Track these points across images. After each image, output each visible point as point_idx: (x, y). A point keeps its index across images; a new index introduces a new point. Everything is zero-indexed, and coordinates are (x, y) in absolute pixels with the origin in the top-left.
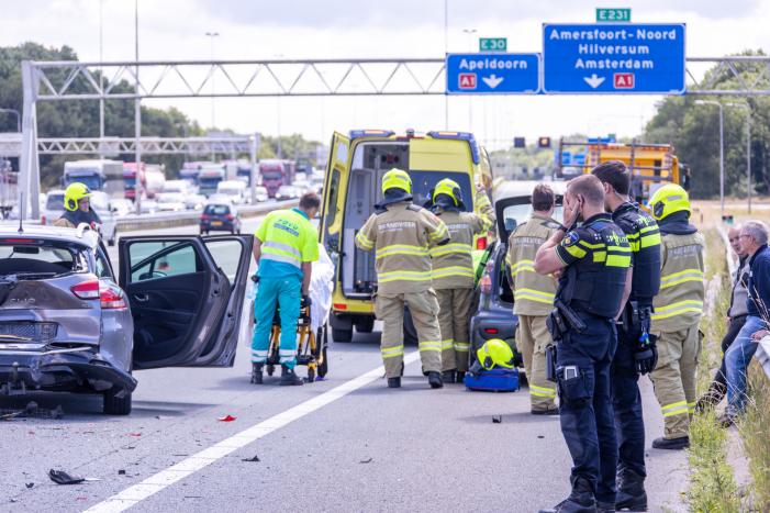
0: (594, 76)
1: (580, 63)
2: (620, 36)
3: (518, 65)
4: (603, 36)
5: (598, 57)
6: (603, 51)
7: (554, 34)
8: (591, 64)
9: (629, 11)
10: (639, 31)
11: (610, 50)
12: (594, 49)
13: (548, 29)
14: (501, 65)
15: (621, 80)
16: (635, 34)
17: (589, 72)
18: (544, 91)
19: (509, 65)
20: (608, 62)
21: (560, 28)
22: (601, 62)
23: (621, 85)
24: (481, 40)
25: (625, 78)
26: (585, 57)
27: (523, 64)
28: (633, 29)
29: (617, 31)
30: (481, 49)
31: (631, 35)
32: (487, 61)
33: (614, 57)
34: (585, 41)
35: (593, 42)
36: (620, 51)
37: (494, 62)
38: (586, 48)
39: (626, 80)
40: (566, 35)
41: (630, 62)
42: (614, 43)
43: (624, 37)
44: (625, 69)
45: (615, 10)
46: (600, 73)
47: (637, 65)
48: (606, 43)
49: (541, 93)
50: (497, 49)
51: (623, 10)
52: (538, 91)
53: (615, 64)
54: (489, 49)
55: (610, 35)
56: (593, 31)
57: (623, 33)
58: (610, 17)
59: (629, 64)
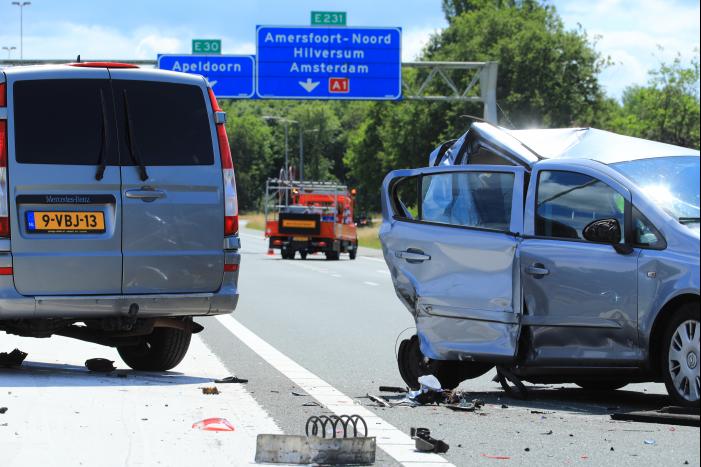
0: (309, 80)
1: (294, 67)
2: (335, 39)
3: (232, 68)
4: (318, 39)
5: (313, 61)
6: (318, 55)
7: (269, 38)
8: (306, 67)
9: (344, 14)
10: (354, 36)
11: (325, 53)
12: (311, 53)
13: (263, 32)
14: (215, 67)
15: (336, 85)
16: (351, 38)
17: (304, 77)
18: (259, 95)
19: (223, 68)
20: (323, 66)
21: (275, 31)
22: (316, 66)
23: (336, 89)
24: (194, 42)
25: (341, 83)
26: (300, 61)
27: (238, 67)
28: (348, 33)
29: (332, 34)
30: (194, 50)
31: (346, 39)
32: (200, 64)
33: (328, 61)
34: (300, 45)
35: (309, 45)
36: (335, 54)
37: (208, 64)
38: (301, 52)
39: (341, 85)
40: (280, 38)
41: (345, 66)
42: (329, 47)
43: (339, 41)
44: (339, 74)
45: (331, 14)
46: (315, 77)
47: (352, 69)
48: (321, 47)
49: (255, 97)
50: (211, 51)
51: (338, 14)
52: (252, 95)
53: (330, 68)
54: (203, 51)
55: (325, 39)
56: (308, 35)
57: (339, 36)
58: (325, 21)
59: (344, 69)
